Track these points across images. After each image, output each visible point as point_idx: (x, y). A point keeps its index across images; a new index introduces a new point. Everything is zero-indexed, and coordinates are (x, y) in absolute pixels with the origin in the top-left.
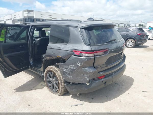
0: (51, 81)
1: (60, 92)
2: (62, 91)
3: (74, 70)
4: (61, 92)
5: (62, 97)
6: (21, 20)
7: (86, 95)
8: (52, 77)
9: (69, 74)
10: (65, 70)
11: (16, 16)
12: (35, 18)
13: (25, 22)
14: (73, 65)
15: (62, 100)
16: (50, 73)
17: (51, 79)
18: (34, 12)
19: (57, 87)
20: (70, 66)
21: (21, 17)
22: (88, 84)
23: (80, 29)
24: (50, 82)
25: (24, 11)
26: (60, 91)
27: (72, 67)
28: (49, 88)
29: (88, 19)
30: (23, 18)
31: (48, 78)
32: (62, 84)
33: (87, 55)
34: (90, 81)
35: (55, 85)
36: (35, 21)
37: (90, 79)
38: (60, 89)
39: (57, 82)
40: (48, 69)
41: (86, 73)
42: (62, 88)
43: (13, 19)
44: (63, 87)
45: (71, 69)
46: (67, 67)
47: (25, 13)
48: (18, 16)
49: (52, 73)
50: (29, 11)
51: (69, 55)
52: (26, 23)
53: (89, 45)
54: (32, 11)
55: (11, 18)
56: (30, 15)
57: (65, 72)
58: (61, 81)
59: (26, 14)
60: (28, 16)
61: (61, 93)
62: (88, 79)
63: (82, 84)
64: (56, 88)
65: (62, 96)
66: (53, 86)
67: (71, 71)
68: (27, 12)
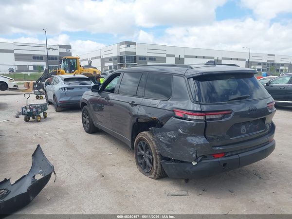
0: (143, 156)
1: (153, 173)
2: (157, 171)
3: (174, 139)
4: (156, 173)
5: (157, 181)
6: (115, 59)
7: (195, 184)
8: (144, 149)
9: (166, 145)
10: (161, 138)
11: (107, 53)
12: (137, 54)
13: (121, 61)
14: (173, 132)
15: (155, 185)
16: (141, 142)
17: (143, 152)
18: (136, 44)
19: (151, 166)
20: (168, 133)
21: (115, 54)
22: (194, 164)
23: (188, 78)
24: (141, 156)
25: (121, 44)
26: (155, 171)
27: (171, 135)
28: (139, 165)
29: (207, 63)
30: (118, 56)
31: (139, 151)
32: (156, 161)
33: (195, 117)
34: (197, 158)
35: (148, 161)
36: (137, 60)
37: (198, 155)
38: (155, 168)
39: (151, 157)
40: (139, 136)
41: (191, 145)
42: (157, 167)
43: (102, 57)
44: (158, 165)
45: (170, 138)
46: (164, 134)
47: (121, 46)
48: (110, 52)
49: (144, 143)
50: (128, 44)
51: (168, 117)
52: (122, 64)
53: (199, 103)
54: (134, 44)
55: (99, 55)
56: (129, 50)
57: (161, 141)
58: (156, 155)
59: (124, 49)
60: (126, 52)
61: (155, 176)
62: (194, 155)
63: (186, 162)
64: (149, 167)
65: (157, 179)
66: (145, 162)
67: (169, 141)
68: (125, 46)
